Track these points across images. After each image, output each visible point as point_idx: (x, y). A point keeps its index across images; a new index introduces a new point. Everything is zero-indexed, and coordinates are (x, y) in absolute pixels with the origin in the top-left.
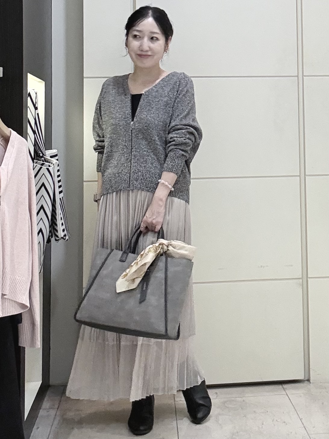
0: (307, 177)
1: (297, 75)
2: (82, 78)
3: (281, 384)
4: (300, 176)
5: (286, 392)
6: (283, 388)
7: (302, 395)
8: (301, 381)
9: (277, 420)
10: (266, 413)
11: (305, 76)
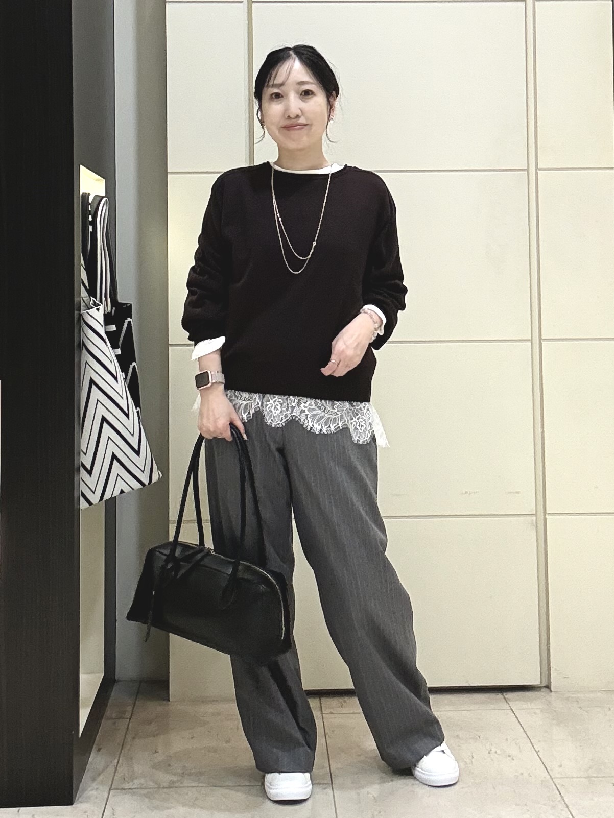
0: (543, 343)
1: (527, 168)
2: (166, 173)
3: (501, 692)
4: (531, 341)
5: (511, 704)
6: (505, 698)
7: (538, 711)
8: (535, 687)
9: (496, 752)
10: (476, 738)
11: (540, 169)
